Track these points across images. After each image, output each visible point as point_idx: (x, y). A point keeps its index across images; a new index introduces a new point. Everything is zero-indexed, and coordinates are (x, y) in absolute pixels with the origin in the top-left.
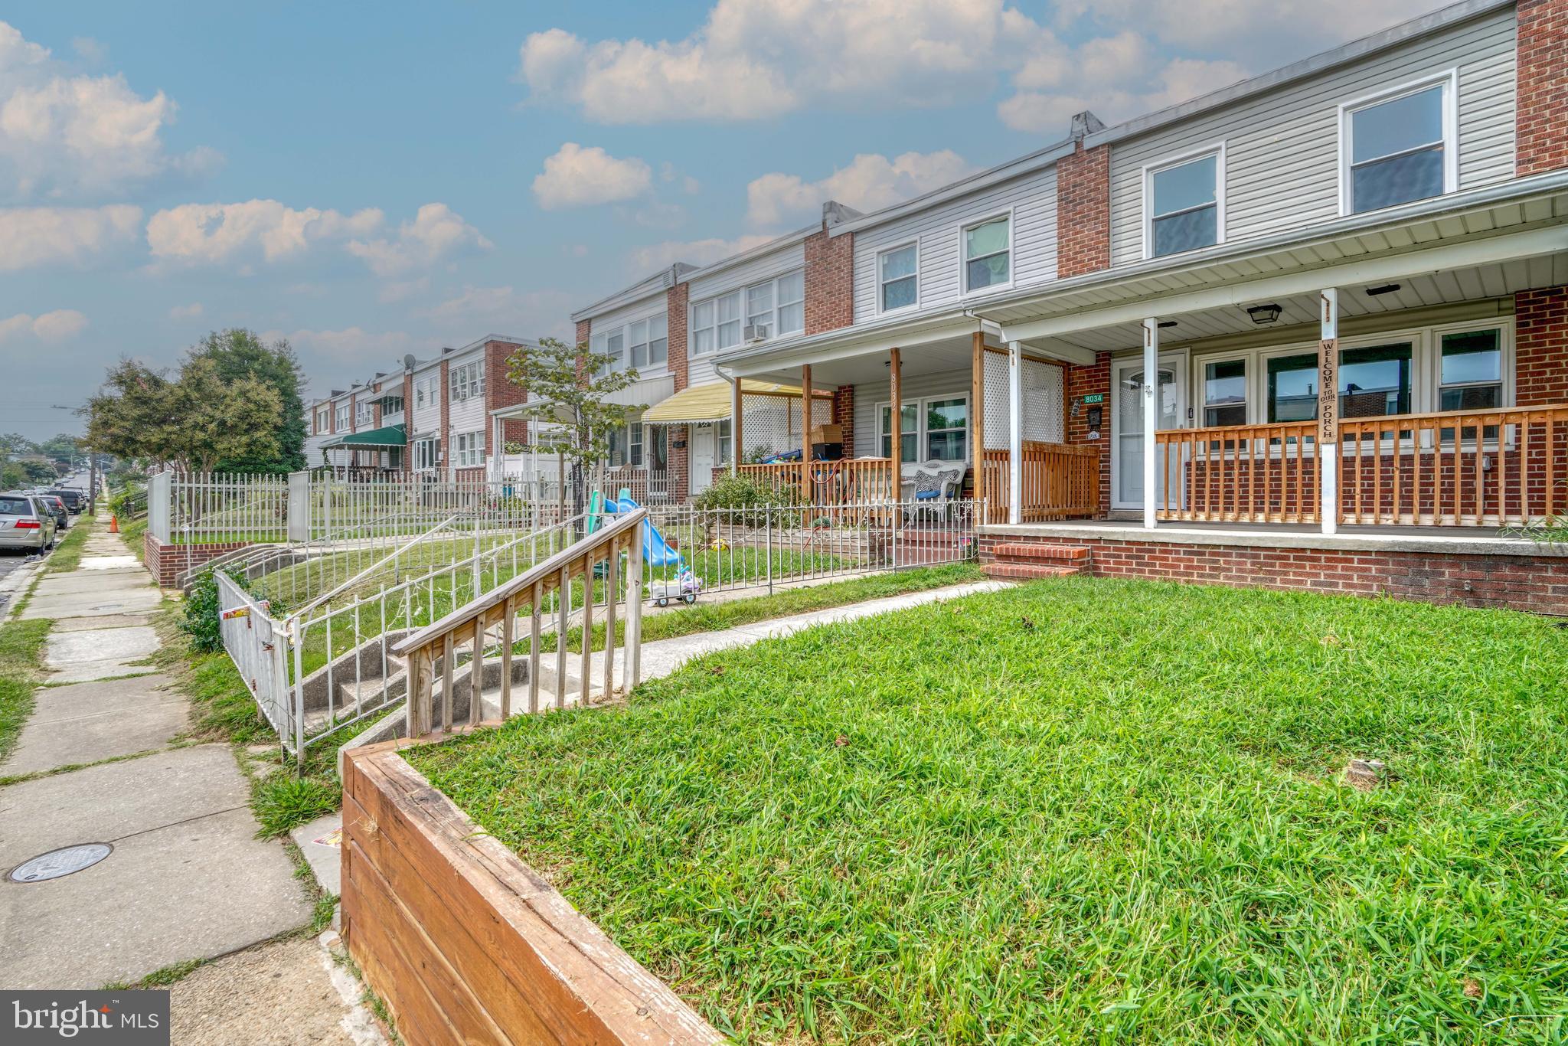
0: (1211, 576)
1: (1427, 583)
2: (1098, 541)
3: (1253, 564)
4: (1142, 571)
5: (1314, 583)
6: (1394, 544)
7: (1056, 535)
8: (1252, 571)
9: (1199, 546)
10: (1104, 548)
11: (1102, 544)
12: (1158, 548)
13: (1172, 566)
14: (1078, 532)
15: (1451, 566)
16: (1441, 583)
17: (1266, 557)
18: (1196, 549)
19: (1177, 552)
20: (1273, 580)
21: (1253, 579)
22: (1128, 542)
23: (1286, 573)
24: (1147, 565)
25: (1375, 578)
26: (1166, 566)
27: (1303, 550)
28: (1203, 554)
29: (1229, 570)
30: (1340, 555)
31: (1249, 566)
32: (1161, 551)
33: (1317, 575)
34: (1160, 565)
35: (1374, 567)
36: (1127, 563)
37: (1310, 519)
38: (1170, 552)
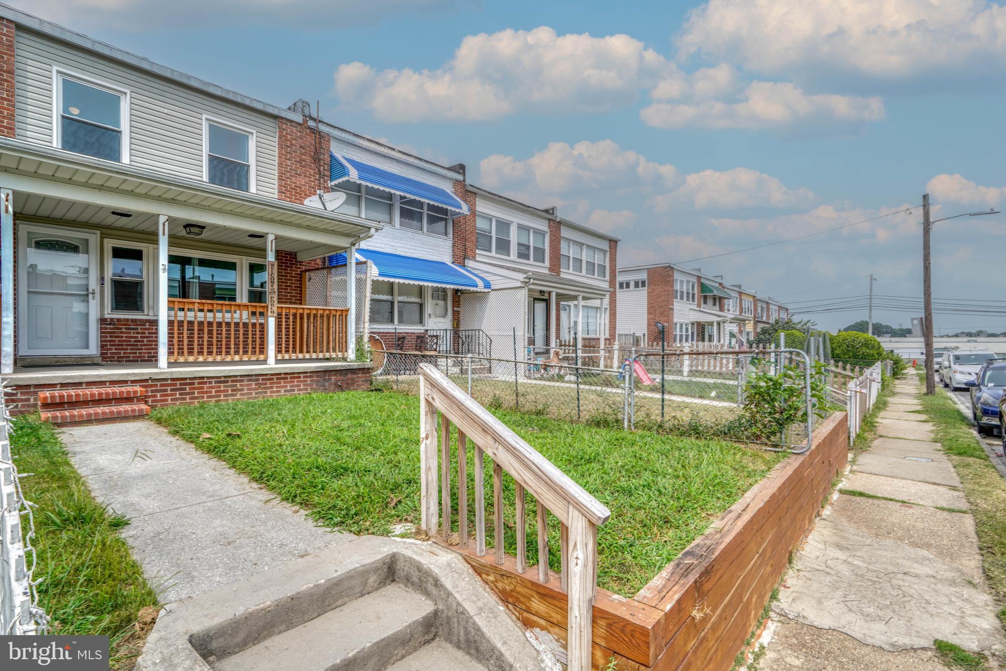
0: (232, 395)
1: (327, 384)
2: (146, 380)
3: (256, 385)
4: (184, 399)
5: (285, 391)
6: (317, 367)
7: (104, 379)
8: (256, 389)
9: (225, 377)
10: (151, 386)
11: (150, 383)
12: (196, 381)
13: (207, 392)
14: (128, 374)
15: (335, 375)
16: (331, 384)
17: (263, 380)
18: (223, 379)
19: (211, 383)
20: (266, 392)
21: (256, 393)
22: (173, 379)
23: (272, 388)
24: (188, 394)
25: (309, 385)
26: (203, 392)
27: (280, 374)
28: (227, 382)
29: (243, 390)
30: (296, 375)
31: (254, 386)
32: (199, 383)
33: (286, 386)
34: (198, 393)
35: (309, 379)
36: (172, 395)
37: (262, 357)
38: (205, 383)
